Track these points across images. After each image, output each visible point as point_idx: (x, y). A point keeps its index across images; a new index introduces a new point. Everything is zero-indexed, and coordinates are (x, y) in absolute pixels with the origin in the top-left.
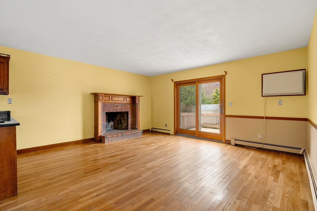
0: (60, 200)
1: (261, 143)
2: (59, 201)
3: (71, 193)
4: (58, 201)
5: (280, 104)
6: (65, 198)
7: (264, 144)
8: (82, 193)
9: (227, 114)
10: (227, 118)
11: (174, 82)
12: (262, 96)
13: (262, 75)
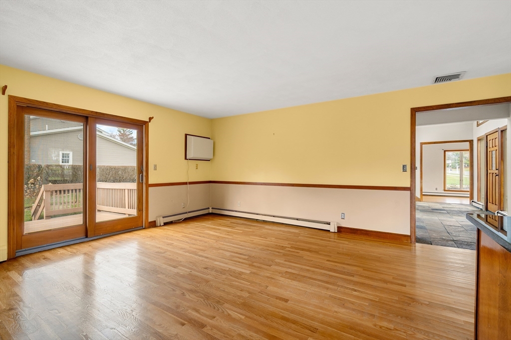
0: (397, 316)
1: (186, 213)
2: (399, 317)
3: (378, 315)
4: (402, 317)
5: (197, 169)
6: (390, 315)
7: (189, 212)
8: (365, 305)
9: (150, 182)
10: (150, 189)
11: (10, 97)
12: (186, 159)
13: (186, 135)
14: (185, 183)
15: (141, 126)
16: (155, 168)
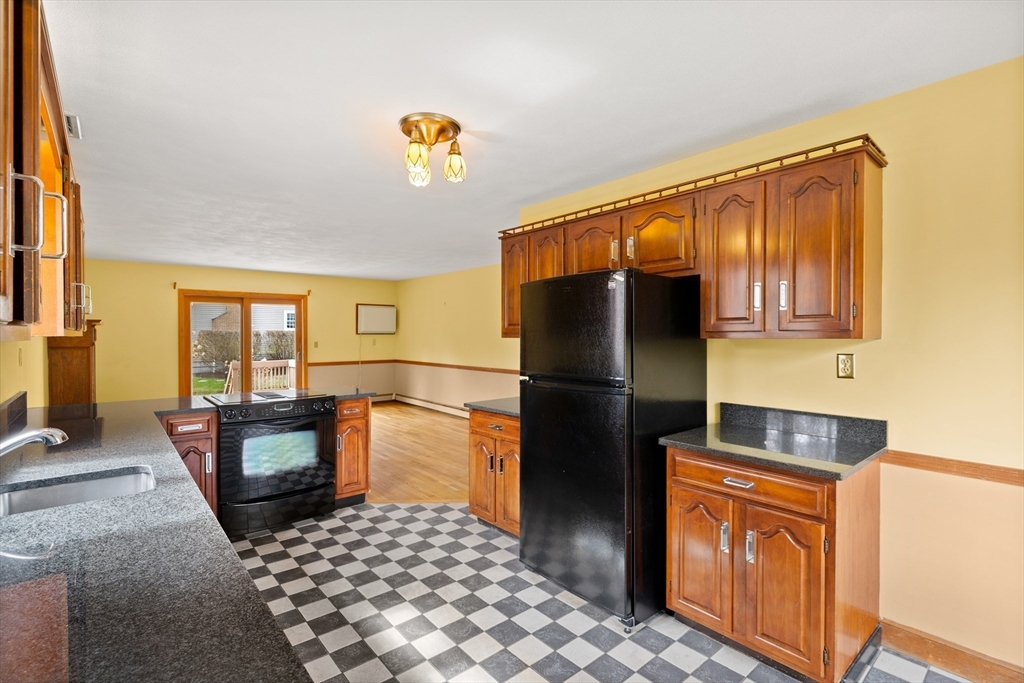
5: (374, 345)
9: (310, 361)
10: (310, 368)
11: (180, 290)
12: (357, 333)
13: (357, 305)
14: (357, 363)
15: (298, 300)
16: (316, 345)
